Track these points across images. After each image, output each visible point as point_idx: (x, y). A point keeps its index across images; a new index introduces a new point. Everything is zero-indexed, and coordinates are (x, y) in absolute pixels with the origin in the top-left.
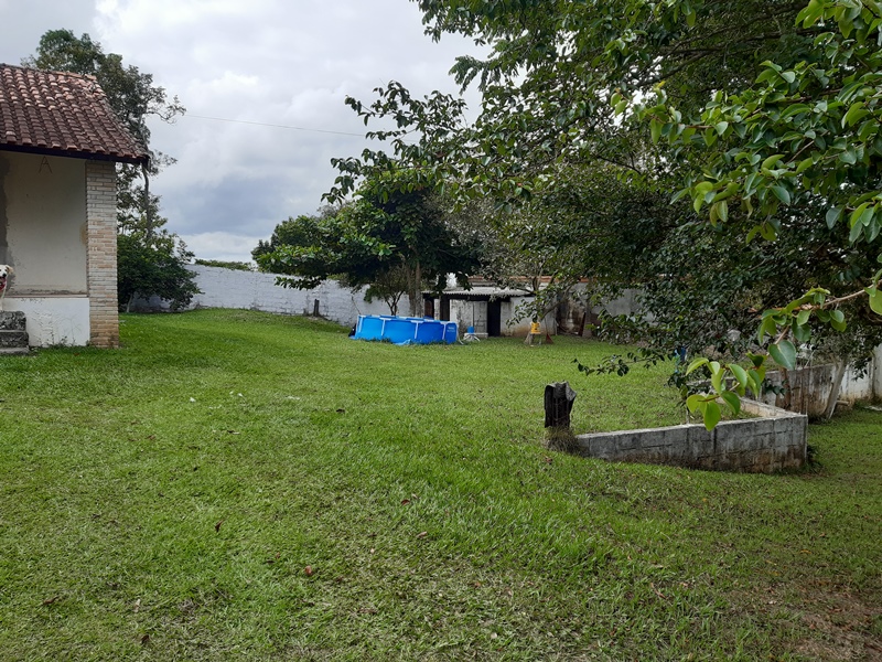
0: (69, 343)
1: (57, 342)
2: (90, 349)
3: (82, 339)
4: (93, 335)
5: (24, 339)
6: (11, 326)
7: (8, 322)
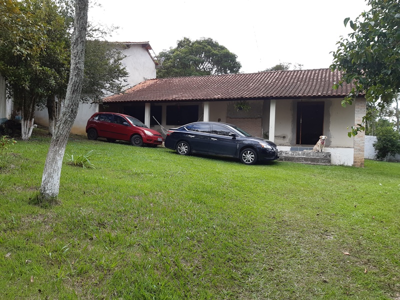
0: (346, 164)
1: (341, 164)
2: (353, 167)
3: (350, 163)
4: (354, 162)
5: (330, 161)
6: (326, 157)
7: (325, 155)
